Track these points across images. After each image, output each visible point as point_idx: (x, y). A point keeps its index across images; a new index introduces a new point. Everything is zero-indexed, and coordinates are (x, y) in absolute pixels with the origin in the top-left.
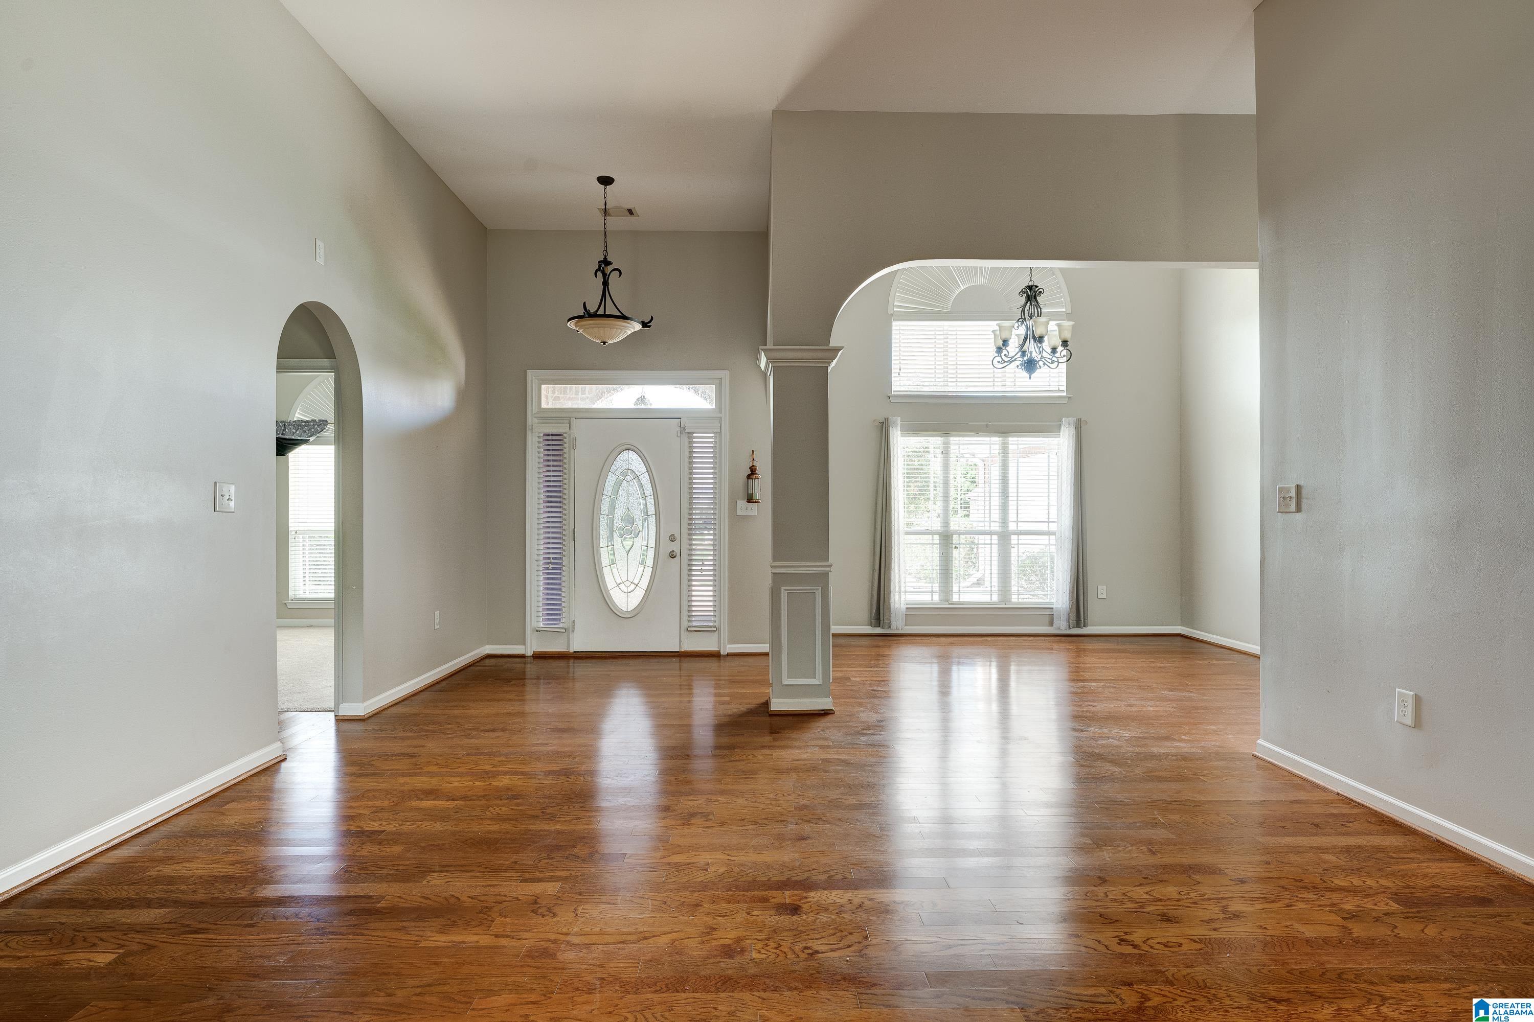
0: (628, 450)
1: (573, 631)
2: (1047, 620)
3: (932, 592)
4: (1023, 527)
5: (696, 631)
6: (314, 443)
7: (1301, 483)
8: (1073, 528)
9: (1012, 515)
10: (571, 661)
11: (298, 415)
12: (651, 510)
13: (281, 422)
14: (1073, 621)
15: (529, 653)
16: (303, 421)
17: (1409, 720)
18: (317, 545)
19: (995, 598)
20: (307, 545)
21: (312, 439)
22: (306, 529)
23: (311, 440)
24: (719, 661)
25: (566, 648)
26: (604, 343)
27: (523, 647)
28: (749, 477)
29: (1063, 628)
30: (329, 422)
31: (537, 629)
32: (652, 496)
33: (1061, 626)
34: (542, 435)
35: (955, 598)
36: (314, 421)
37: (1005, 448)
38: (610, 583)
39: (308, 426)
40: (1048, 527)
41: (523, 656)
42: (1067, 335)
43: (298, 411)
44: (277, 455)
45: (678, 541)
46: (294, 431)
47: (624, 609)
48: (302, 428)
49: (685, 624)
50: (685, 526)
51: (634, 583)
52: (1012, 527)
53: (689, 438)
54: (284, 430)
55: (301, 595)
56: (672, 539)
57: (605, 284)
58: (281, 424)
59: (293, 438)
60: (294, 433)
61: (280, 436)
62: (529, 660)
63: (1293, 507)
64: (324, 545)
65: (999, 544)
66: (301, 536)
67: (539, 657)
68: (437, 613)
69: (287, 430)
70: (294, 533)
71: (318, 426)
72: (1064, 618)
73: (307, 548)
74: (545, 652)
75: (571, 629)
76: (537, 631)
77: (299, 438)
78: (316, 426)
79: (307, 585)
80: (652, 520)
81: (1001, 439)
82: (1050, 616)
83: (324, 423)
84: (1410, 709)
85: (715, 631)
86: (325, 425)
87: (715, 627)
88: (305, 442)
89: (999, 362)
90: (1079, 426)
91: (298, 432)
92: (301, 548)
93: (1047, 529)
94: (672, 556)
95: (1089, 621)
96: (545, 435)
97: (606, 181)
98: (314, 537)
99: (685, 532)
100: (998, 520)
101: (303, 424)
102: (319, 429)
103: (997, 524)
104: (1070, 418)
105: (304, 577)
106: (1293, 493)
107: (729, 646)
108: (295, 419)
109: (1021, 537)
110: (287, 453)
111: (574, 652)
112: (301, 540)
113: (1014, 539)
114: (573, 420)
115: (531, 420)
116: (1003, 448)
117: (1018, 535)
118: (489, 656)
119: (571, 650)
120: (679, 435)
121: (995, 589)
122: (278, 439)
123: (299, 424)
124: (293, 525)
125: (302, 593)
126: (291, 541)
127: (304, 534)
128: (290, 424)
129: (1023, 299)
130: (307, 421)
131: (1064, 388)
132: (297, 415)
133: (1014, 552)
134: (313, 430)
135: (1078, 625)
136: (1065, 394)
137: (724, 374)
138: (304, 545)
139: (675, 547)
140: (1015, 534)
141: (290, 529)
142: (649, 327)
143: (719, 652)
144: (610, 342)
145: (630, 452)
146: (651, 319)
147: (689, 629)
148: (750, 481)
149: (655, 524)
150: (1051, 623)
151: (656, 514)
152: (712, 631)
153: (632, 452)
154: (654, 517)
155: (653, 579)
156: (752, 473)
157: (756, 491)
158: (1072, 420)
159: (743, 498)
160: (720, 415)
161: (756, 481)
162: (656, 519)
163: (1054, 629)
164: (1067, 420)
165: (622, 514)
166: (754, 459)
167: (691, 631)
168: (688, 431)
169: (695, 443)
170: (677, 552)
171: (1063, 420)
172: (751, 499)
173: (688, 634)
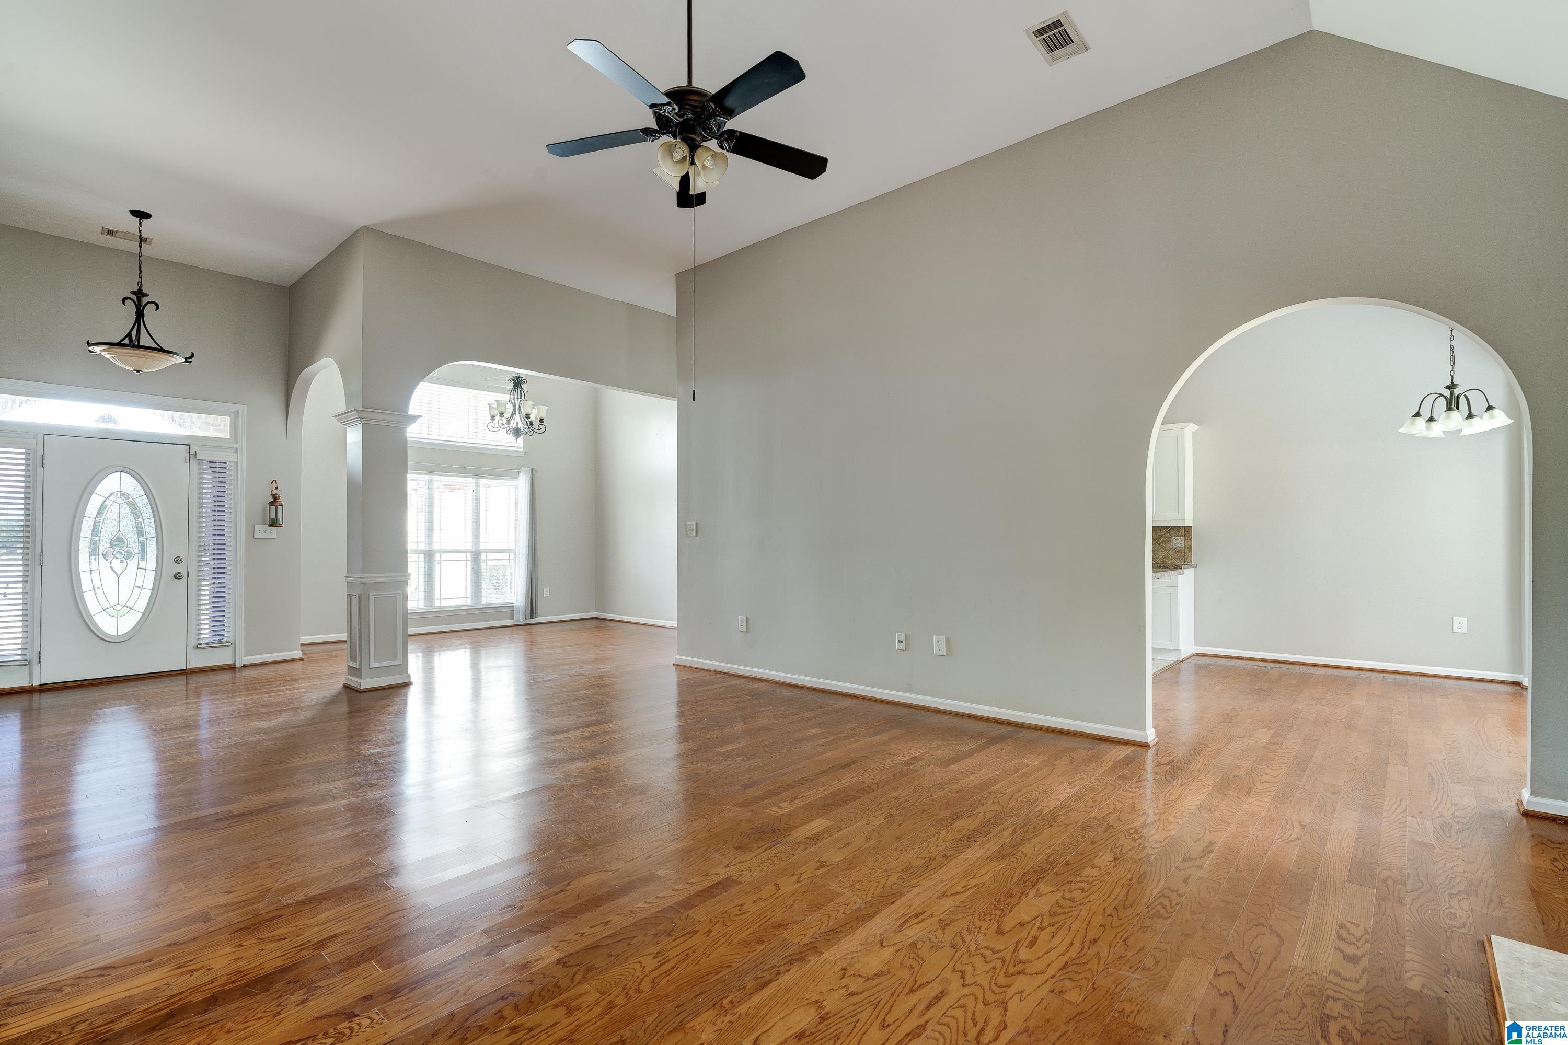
0: (121, 472)
1: (39, 662)
2: (509, 615)
3: (418, 600)
4: (490, 545)
5: (207, 648)
7: (698, 522)
8: (529, 547)
9: (482, 538)
10: (36, 693)
12: (151, 531)
14: (528, 615)
17: (744, 630)
19: (469, 602)
24: (234, 672)
25: (29, 680)
26: (138, 371)
28: (271, 504)
29: (521, 619)
32: (153, 520)
33: (520, 618)
35: (437, 604)
37: (477, 485)
38: (93, 607)
40: (509, 546)
42: (543, 415)
45: (184, 563)
47: (113, 634)
49: (193, 642)
50: (194, 548)
51: (128, 608)
52: (482, 547)
53: (199, 464)
56: (178, 561)
57: (140, 315)
63: (694, 534)
65: (472, 560)
72: (522, 612)
75: (36, 660)
80: (152, 544)
81: (474, 478)
82: (509, 610)
84: (744, 624)
85: (229, 646)
87: (229, 642)
90: (533, 474)
93: (507, 547)
94: (177, 577)
95: (538, 613)
97: (142, 215)
99: (195, 554)
100: (471, 541)
103: (471, 545)
106: (694, 527)
107: (245, 658)
109: (488, 554)
111: (41, 683)
113: (483, 556)
114: (40, 435)
116: (476, 487)
117: (486, 553)
119: (38, 681)
120: (187, 460)
121: (469, 594)
129: (513, 384)
131: (522, 445)
133: (483, 565)
135: (532, 617)
136: (522, 450)
137: (242, 409)
139: (180, 568)
140: (484, 552)
142: (190, 362)
143: (233, 664)
144: (145, 371)
145: (122, 473)
146: (193, 355)
147: (199, 646)
148: (273, 508)
149: (156, 547)
150: (512, 617)
151: (157, 537)
152: (225, 646)
153: (126, 474)
154: (155, 540)
155: (153, 601)
156: (275, 500)
157: (280, 516)
158: (528, 469)
159: (264, 523)
160: (236, 446)
161: (279, 508)
162: (157, 542)
163: (516, 621)
164: (525, 469)
165: (111, 537)
166: (276, 488)
167: (201, 648)
168: (198, 458)
169: (206, 469)
170: (184, 574)
171: (522, 468)
172: (274, 523)
173: (197, 651)
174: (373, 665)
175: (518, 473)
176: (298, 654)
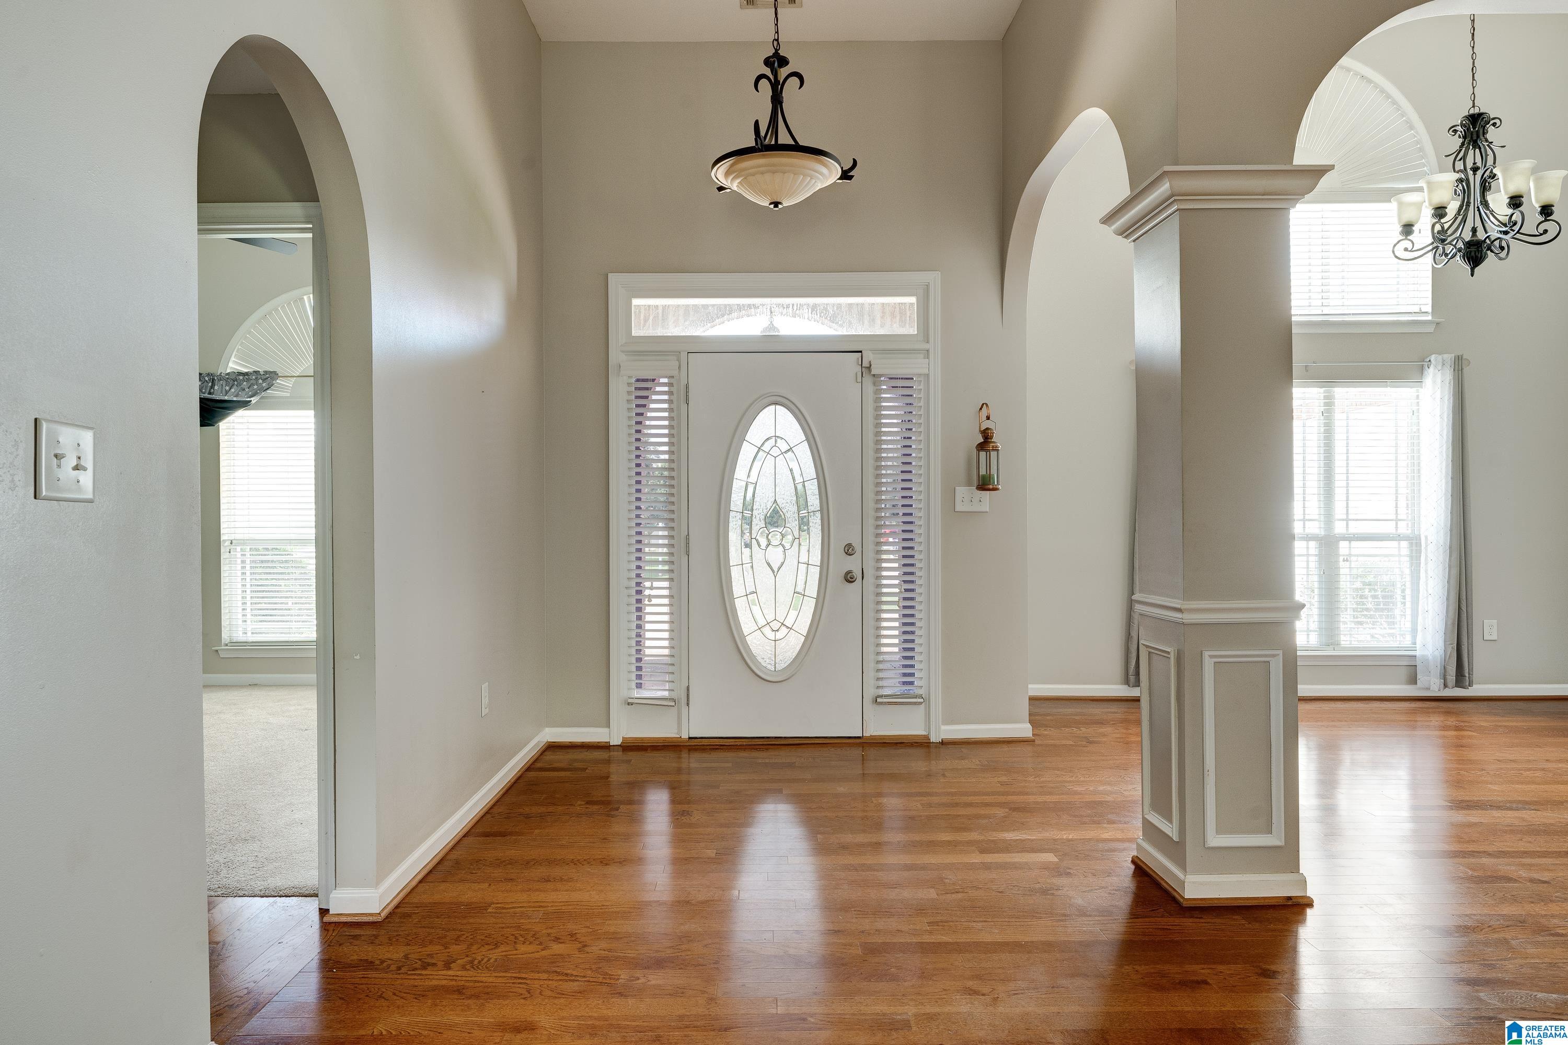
0: (776, 404)
1: (688, 704)
2: (1403, 673)
4: (1355, 528)
5: (890, 703)
6: (258, 407)
8: (1451, 530)
9: (1339, 510)
10: (684, 755)
11: (233, 365)
12: (813, 500)
13: (208, 375)
14: (1452, 678)
15: (616, 741)
16: (240, 374)
18: (262, 562)
19: (1316, 639)
20: (248, 561)
21: (254, 400)
22: (246, 537)
23: (253, 402)
24: (929, 750)
25: (676, 731)
26: (776, 204)
27: (606, 730)
28: (980, 447)
29: (1435, 687)
30: (280, 375)
31: (630, 701)
32: (816, 482)
33: (1431, 684)
34: (633, 380)
36: (256, 372)
37: (1329, 403)
38: (746, 624)
39: (248, 380)
40: (1397, 527)
41: (606, 747)
43: (233, 359)
44: (202, 425)
45: (858, 555)
46: (227, 388)
47: (769, 667)
48: (239, 385)
49: (870, 692)
50: (870, 530)
51: (788, 627)
52: (1339, 528)
53: (874, 384)
54: (212, 387)
55: (239, 636)
56: (849, 550)
57: (777, 100)
58: (207, 379)
59: (226, 398)
60: (227, 392)
61: (207, 395)
62: (618, 754)
64: (272, 561)
65: (1319, 555)
66: (239, 549)
67: (632, 747)
68: (485, 686)
69: (216, 387)
70: (227, 543)
71: (264, 380)
72: (1436, 671)
73: (248, 567)
74: (642, 739)
75: (684, 700)
76: (629, 704)
77: (235, 399)
78: (260, 381)
79: (249, 622)
80: (816, 522)
81: (1322, 390)
82: (1411, 668)
83: (272, 375)
85: (921, 703)
86: (273, 379)
87: (923, 695)
88: (244, 404)
89: (1406, 249)
90: (1459, 366)
91: (233, 390)
92: (239, 567)
93: (1394, 531)
94: (849, 578)
95: (1475, 678)
96: (638, 380)
98: (257, 550)
99: (870, 539)
100: (1317, 517)
101: (241, 378)
102: (264, 385)
103: (1316, 524)
104: (1446, 356)
105: (243, 609)
107: (943, 728)
108: (228, 371)
109: (1354, 544)
110: (217, 422)
111: (690, 738)
112: (239, 555)
113: (1343, 548)
114: (684, 355)
115: (616, 356)
116: (1326, 404)
117: (1350, 541)
118: (552, 747)
119: (685, 736)
120: (859, 380)
121: (1316, 625)
122: (202, 401)
123: (236, 379)
124: (226, 533)
125: (241, 633)
126: (224, 555)
127: (244, 544)
128: (221, 378)
129: (1457, 141)
130: (247, 374)
131: (1429, 309)
132: (231, 365)
133: (1344, 570)
134: (255, 387)
135: (1459, 683)
136: (1429, 318)
137: (933, 278)
138: (243, 562)
139: (853, 564)
140: (1344, 538)
141: (223, 538)
142: (851, 178)
143: (927, 737)
144: (786, 203)
145: (778, 407)
146: (855, 163)
147: (879, 700)
148: (983, 454)
149: (820, 527)
150: (1413, 680)
151: (821, 510)
152: (915, 703)
153: (782, 408)
154: (818, 514)
155: (817, 617)
156: (986, 442)
157: (994, 471)
158: (1448, 357)
159: (969, 484)
160: (926, 346)
161: (993, 454)
162: (822, 519)
163: (1420, 689)
164: (1440, 357)
165: (765, 511)
166: (988, 418)
167: (881, 703)
168: (872, 373)
169: (885, 391)
170: (857, 573)
171: (1433, 358)
172: (985, 484)
173: (875, 706)
174: (1215, 840)
175: (1422, 370)
176: (1024, 729)
